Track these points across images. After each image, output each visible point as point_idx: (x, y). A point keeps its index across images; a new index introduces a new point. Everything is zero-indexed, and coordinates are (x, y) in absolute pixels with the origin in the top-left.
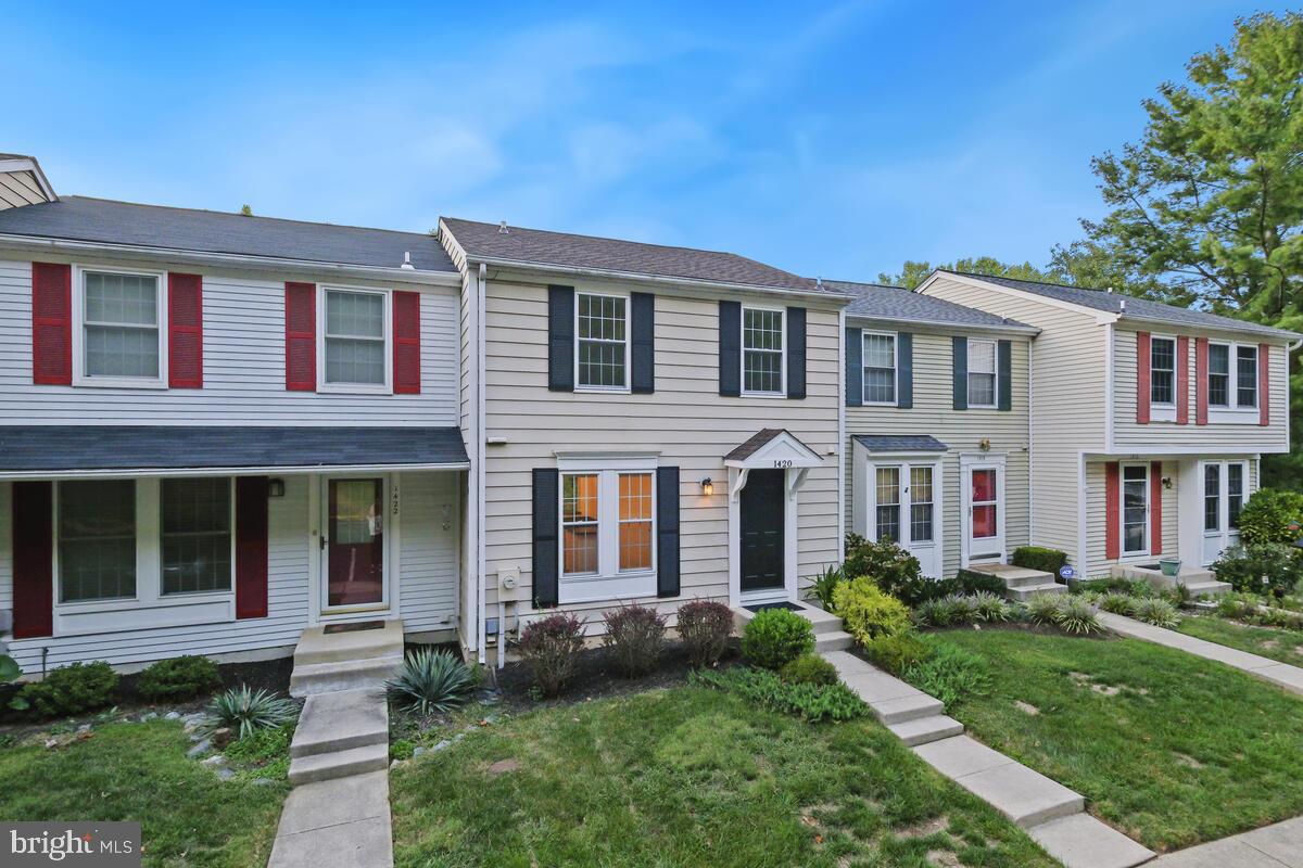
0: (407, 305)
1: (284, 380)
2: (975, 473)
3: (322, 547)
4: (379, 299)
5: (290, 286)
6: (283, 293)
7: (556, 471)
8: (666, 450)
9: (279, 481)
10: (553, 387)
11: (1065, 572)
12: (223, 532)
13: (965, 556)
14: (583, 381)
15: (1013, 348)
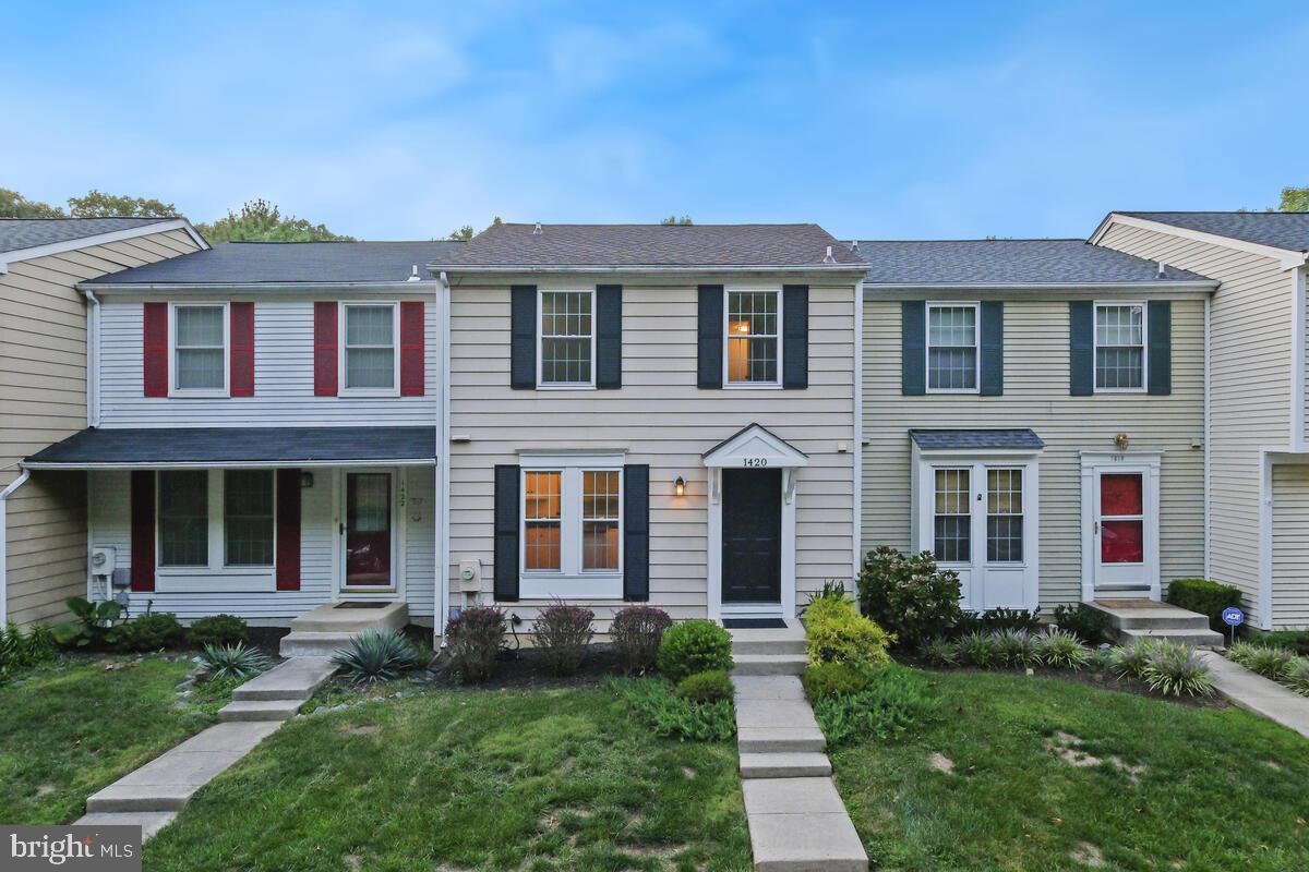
0: (414, 313)
1: (312, 387)
2: (1105, 478)
3: (341, 533)
4: (389, 310)
5: (318, 306)
6: (312, 312)
7: (517, 468)
8: (634, 448)
9: (308, 475)
10: (516, 385)
11: (1229, 616)
12: (266, 516)
13: (1088, 586)
14: (546, 378)
15: (1173, 310)
